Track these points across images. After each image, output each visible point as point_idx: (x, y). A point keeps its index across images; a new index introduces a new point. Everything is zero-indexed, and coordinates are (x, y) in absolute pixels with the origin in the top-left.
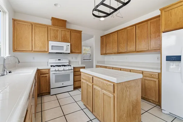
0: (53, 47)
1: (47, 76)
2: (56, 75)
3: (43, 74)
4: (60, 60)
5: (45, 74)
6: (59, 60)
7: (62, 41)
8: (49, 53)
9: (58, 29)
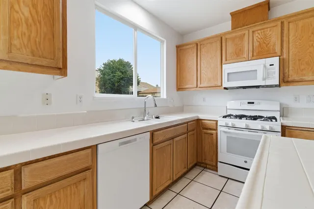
0: (230, 76)
1: (213, 134)
2: (229, 135)
3: (207, 129)
4: (253, 103)
5: (211, 129)
6: (249, 103)
7: (254, 58)
8: (225, 88)
9: (243, 32)
